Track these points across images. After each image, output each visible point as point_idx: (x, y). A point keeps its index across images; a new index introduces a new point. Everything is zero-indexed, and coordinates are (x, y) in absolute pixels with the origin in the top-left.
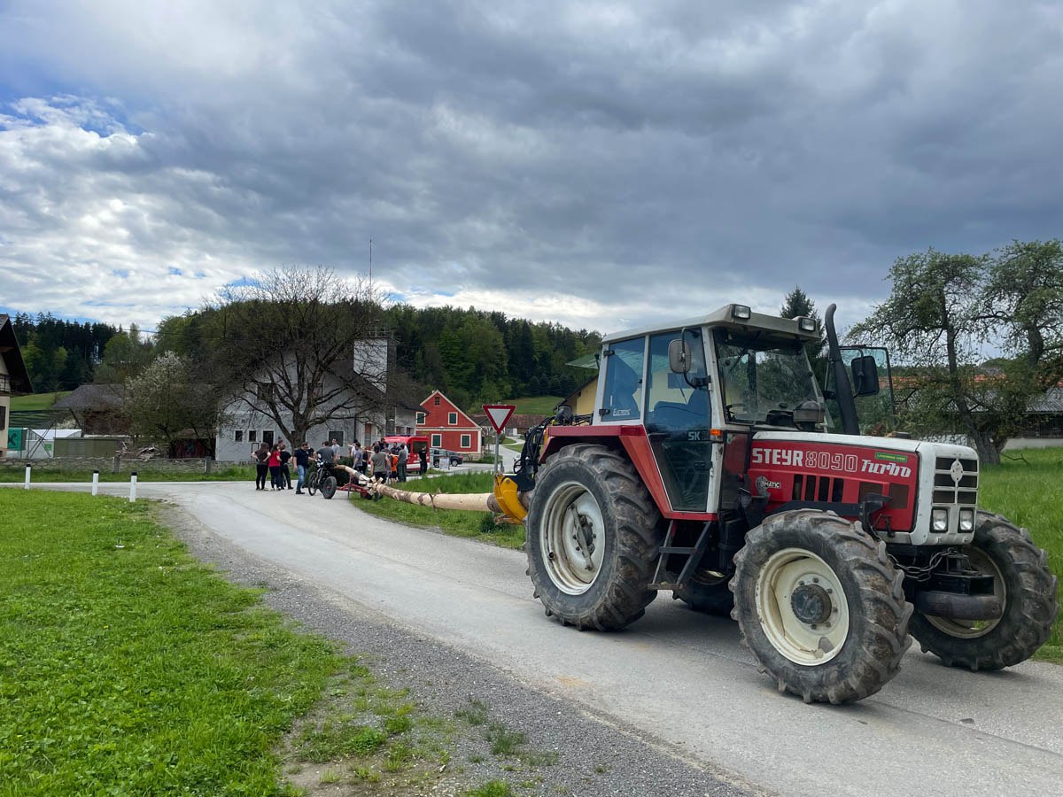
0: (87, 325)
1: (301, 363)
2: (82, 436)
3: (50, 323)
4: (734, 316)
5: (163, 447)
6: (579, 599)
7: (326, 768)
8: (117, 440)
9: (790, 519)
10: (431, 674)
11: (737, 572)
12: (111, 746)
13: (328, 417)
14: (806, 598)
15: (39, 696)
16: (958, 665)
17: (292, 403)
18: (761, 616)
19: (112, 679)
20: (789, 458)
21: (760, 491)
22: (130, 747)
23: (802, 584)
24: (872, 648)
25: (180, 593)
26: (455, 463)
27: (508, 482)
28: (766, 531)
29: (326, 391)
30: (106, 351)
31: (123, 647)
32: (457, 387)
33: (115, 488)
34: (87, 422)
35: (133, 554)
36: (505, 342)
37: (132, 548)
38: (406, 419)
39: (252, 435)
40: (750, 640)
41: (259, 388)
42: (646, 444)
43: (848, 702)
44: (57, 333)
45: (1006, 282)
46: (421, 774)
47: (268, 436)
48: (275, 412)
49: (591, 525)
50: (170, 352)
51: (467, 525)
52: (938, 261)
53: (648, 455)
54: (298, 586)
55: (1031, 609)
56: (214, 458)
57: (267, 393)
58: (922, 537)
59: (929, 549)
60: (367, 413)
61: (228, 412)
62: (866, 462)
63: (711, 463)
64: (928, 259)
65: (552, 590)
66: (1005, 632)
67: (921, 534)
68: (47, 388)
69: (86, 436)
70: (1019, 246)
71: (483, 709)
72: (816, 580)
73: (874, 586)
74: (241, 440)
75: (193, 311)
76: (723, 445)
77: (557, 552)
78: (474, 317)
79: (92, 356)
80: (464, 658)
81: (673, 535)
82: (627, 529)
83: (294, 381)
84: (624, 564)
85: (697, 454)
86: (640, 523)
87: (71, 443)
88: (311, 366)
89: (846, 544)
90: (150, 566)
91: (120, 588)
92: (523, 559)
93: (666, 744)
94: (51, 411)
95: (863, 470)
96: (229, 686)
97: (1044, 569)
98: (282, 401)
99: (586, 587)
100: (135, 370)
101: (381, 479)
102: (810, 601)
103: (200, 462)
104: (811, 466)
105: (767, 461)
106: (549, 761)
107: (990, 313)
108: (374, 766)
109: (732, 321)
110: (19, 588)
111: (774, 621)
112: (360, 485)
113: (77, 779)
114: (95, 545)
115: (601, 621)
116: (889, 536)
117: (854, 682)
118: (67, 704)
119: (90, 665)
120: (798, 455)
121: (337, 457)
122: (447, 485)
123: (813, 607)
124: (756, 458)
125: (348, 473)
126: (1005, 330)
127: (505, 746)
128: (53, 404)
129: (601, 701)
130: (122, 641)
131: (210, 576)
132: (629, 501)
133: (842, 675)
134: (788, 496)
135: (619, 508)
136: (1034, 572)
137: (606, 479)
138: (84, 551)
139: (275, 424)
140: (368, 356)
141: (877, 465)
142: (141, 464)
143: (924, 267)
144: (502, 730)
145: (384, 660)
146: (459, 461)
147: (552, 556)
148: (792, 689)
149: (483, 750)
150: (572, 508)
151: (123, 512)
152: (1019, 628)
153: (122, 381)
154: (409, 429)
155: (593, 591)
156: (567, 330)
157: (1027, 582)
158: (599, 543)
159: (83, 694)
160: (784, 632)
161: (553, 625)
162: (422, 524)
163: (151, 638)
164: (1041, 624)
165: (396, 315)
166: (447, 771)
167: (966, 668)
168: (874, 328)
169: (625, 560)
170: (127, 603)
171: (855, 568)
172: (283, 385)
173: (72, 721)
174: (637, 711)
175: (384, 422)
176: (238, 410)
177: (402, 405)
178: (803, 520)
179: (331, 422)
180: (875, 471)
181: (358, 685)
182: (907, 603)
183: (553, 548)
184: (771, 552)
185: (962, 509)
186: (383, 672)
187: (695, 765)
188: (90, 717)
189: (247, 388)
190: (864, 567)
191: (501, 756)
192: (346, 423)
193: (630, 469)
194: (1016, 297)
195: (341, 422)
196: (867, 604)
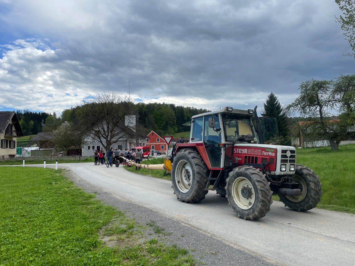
0: (39, 113)
1: (108, 123)
2: (39, 149)
3: (28, 113)
4: (227, 110)
5: (66, 152)
6: (186, 194)
7: (110, 237)
8: (51, 150)
9: (240, 169)
10: (141, 215)
11: (227, 184)
12: (55, 232)
13: (117, 141)
14: (245, 191)
15: (35, 222)
16: (294, 210)
17: (105, 137)
18: (233, 196)
19: (54, 217)
20: (243, 151)
21: (236, 161)
22: (60, 233)
23: (244, 187)
24: (261, 203)
25: (72, 196)
26: (159, 154)
27: (168, 160)
28: (234, 172)
29: (116, 133)
30: (46, 122)
31: (56, 210)
32: (160, 129)
33: (51, 166)
34: (41, 145)
35: (57, 185)
36: (175, 114)
37: (57, 183)
38: (142, 140)
39: (93, 147)
40: (230, 203)
41: (95, 132)
42: (204, 149)
43: (256, 219)
44: (30, 116)
45: (338, 89)
46: (135, 238)
47: (98, 148)
48: (100, 140)
49: (189, 172)
50: (66, 122)
51: (159, 174)
52: (315, 83)
53: (204, 151)
54: (106, 193)
55: (313, 193)
56: (81, 155)
57: (98, 134)
58: (278, 173)
59: (280, 176)
60: (130, 139)
61: (85, 140)
62: (263, 152)
63: (221, 153)
64: (312, 82)
65: (179, 192)
66: (306, 200)
67: (278, 172)
68: (27, 134)
69: (41, 149)
70: (343, 77)
71: (154, 223)
72: (248, 186)
73: (261, 187)
74: (90, 149)
75: (73, 107)
76: (225, 148)
77: (180, 181)
78: (165, 106)
79: (41, 123)
80: (151, 211)
81: (212, 174)
82: (198, 173)
83: (106, 129)
84: (198, 183)
85: (217, 150)
86: (202, 171)
87: (36, 152)
88: (111, 124)
89: (254, 175)
90: (63, 188)
91: (54, 194)
92: (170, 182)
93: (202, 230)
94: (29, 141)
95: (263, 154)
96: (85, 218)
97: (317, 181)
98: (103, 136)
99: (188, 190)
100: (55, 127)
101: (133, 160)
102: (246, 191)
103: (77, 157)
104: (249, 153)
105: (238, 152)
106: (169, 234)
107: (334, 99)
108: (123, 236)
109: (227, 112)
110: (25, 195)
111: (237, 198)
112: (127, 162)
113: (46, 240)
114: (46, 183)
115: (192, 200)
116: (269, 173)
117: (256, 213)
118: (42, 223)
119: (48, 214)
120: (246, 150)
121: (120, 154)
122: (155, 162)
123: (247, 193)
124: (235, 151)
125: (123, 159)
126: (339, 105)
127: (158, 231)
128: (30, 139)
129: (188, 221)
130: (56, 208)
131: (80, 191)
132: (198, 165)
133: (253, 211)
134: (243, 162)
135: (196, 167)
136: (314, 182)
137: (193, 159)
138: (43, 185)
139: (100, 144)
140: (129, 120)
141: (266, 153)
142: (59, 158)
143: (311, 85)
144: (158, 228)
145: (129, 212)
146: (160, 154)
147: (179, 182)
148: (241, 216)
149: (152, 232)
150: (184, 168)
151: (54, 173)
152: (310, 198)
153: (51, 131)
154: (144, 144)
155: (189, 192)
156: (196, 109)
157: (312, 185)
158: (191, 177)
159: (47, 221)
160: (240, 201)
161: (179, 202)
162: (146, 174)
163: (64, 207)
164: (316, 197)
165: (139, 106)
166: (142, 237)
167: (296, 211)
168: (295, 106)
169: (198, 182)
170: (57, 198)
171: (256, 182)
172: (103, 131)
173: (44, 227)
174: (197, 223)
175: (135, 142)
176: (88, 139)
177: (141, 136)
178: (243, 169)
179: (118, 142)
180: (266, 154)
181: (121, 218)
182: (271, 191)
183: (179, 180)
184: (235, 178)
185: (290, 165)
186: (128, 214)
187: (209, 235)
188: (49, 226)
189: (91, 132)
190: (258, 181)
191: (157, 234)
192: (123, 142)
193: (199, 156)
194: (343, 93)
195: (121, 142)
196: (259, 191)
